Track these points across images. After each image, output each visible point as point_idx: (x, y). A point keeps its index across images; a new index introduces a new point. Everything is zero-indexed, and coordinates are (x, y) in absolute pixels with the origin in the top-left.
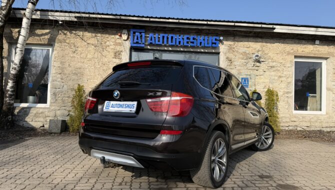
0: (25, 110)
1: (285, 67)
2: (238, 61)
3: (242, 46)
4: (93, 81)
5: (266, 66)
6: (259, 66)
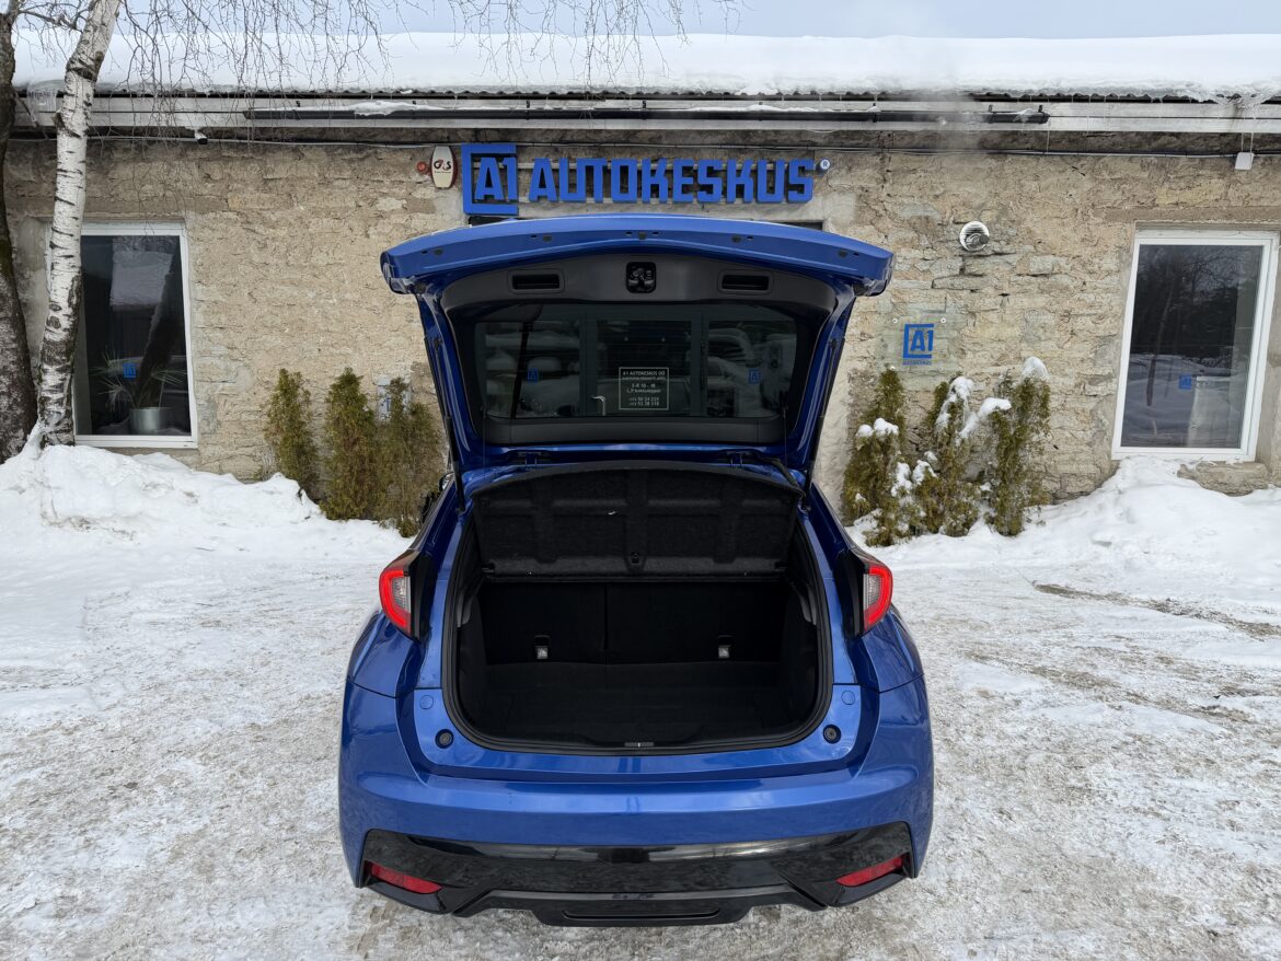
3: (914, 190)
4: (341, 354)
5: (1012, 271)
6: (980, 273)
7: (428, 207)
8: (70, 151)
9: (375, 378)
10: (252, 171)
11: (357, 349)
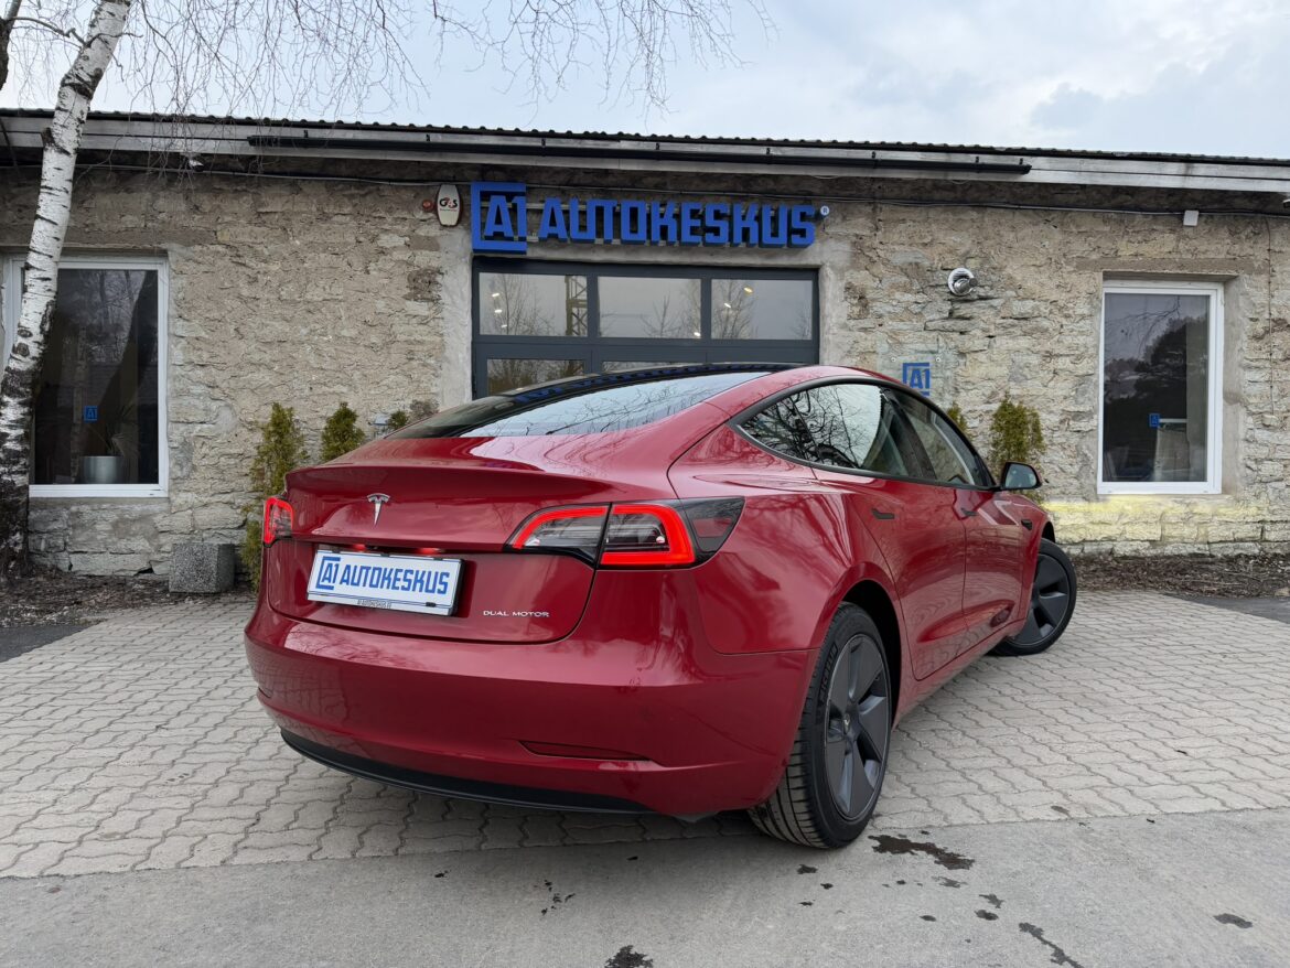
0: (74, 509)
1: (1067, 316)
2: (892, 300)
3: (904, 239)
4: (334, 393)
5: (997, 314)
6: (968, 316)
7: (431, 244)
8: (57, 169)
9: (372, 417)
10: (244, 204)
11: (351, 386)
